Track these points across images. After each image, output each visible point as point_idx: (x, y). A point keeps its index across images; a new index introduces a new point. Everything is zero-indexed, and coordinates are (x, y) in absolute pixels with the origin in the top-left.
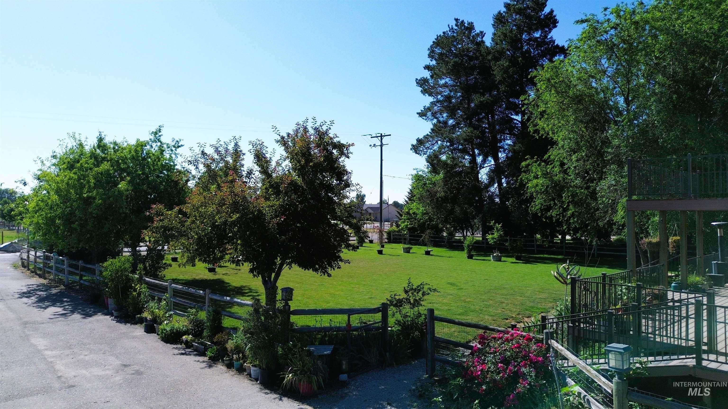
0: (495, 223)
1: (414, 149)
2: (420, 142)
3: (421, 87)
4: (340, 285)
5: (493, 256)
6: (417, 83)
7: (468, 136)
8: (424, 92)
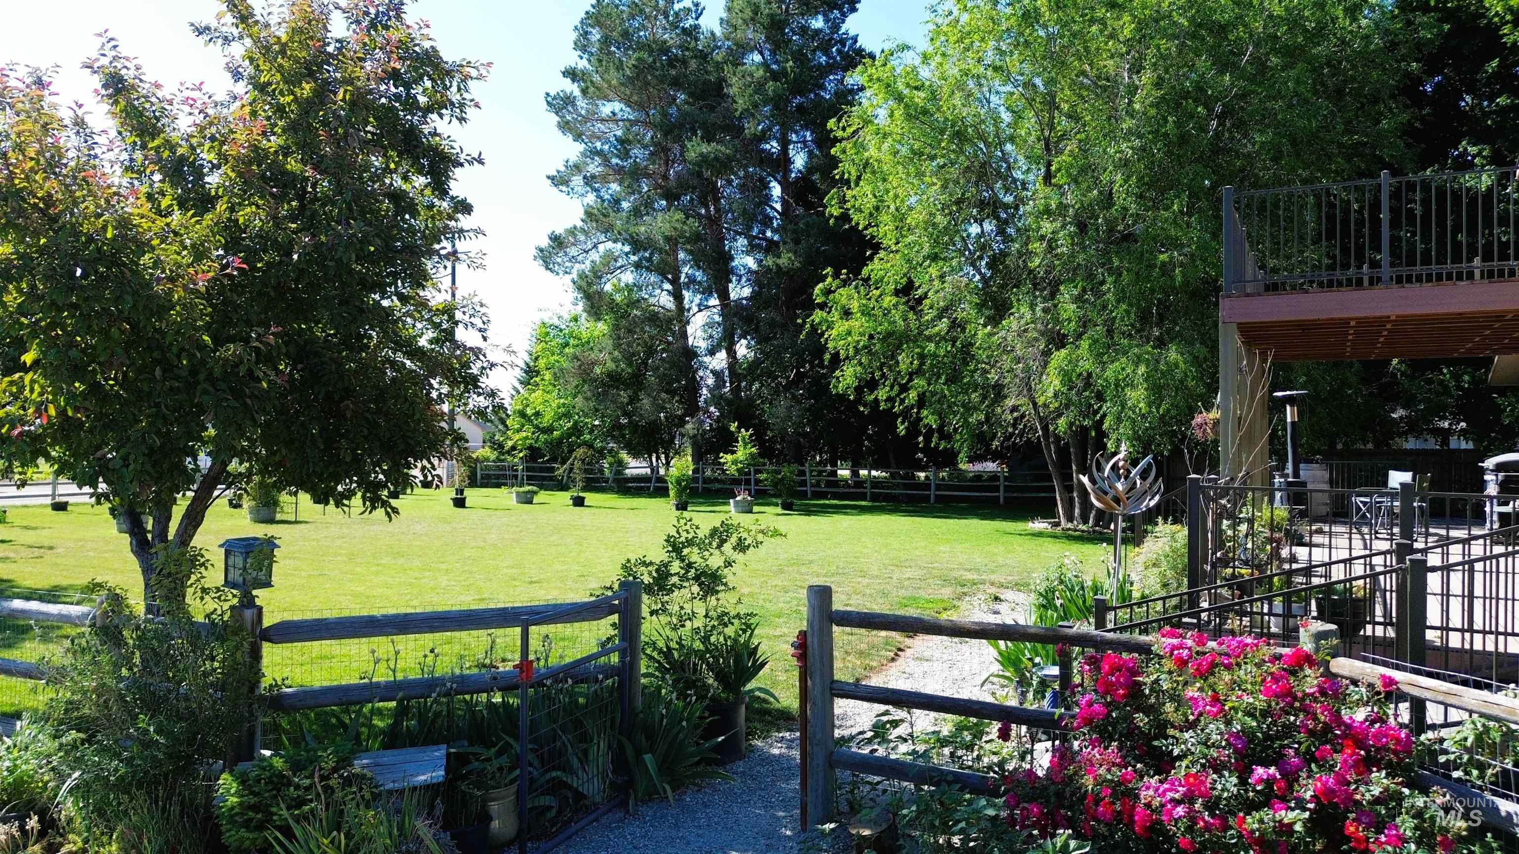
0: (739, 428)
1: (541, 258)
2: (558, 242)
3: (557, 113)
4: (377, 573)
5: (736, 503)
6: (548, 103)
7: (675, 229)
8: (565, 126)
